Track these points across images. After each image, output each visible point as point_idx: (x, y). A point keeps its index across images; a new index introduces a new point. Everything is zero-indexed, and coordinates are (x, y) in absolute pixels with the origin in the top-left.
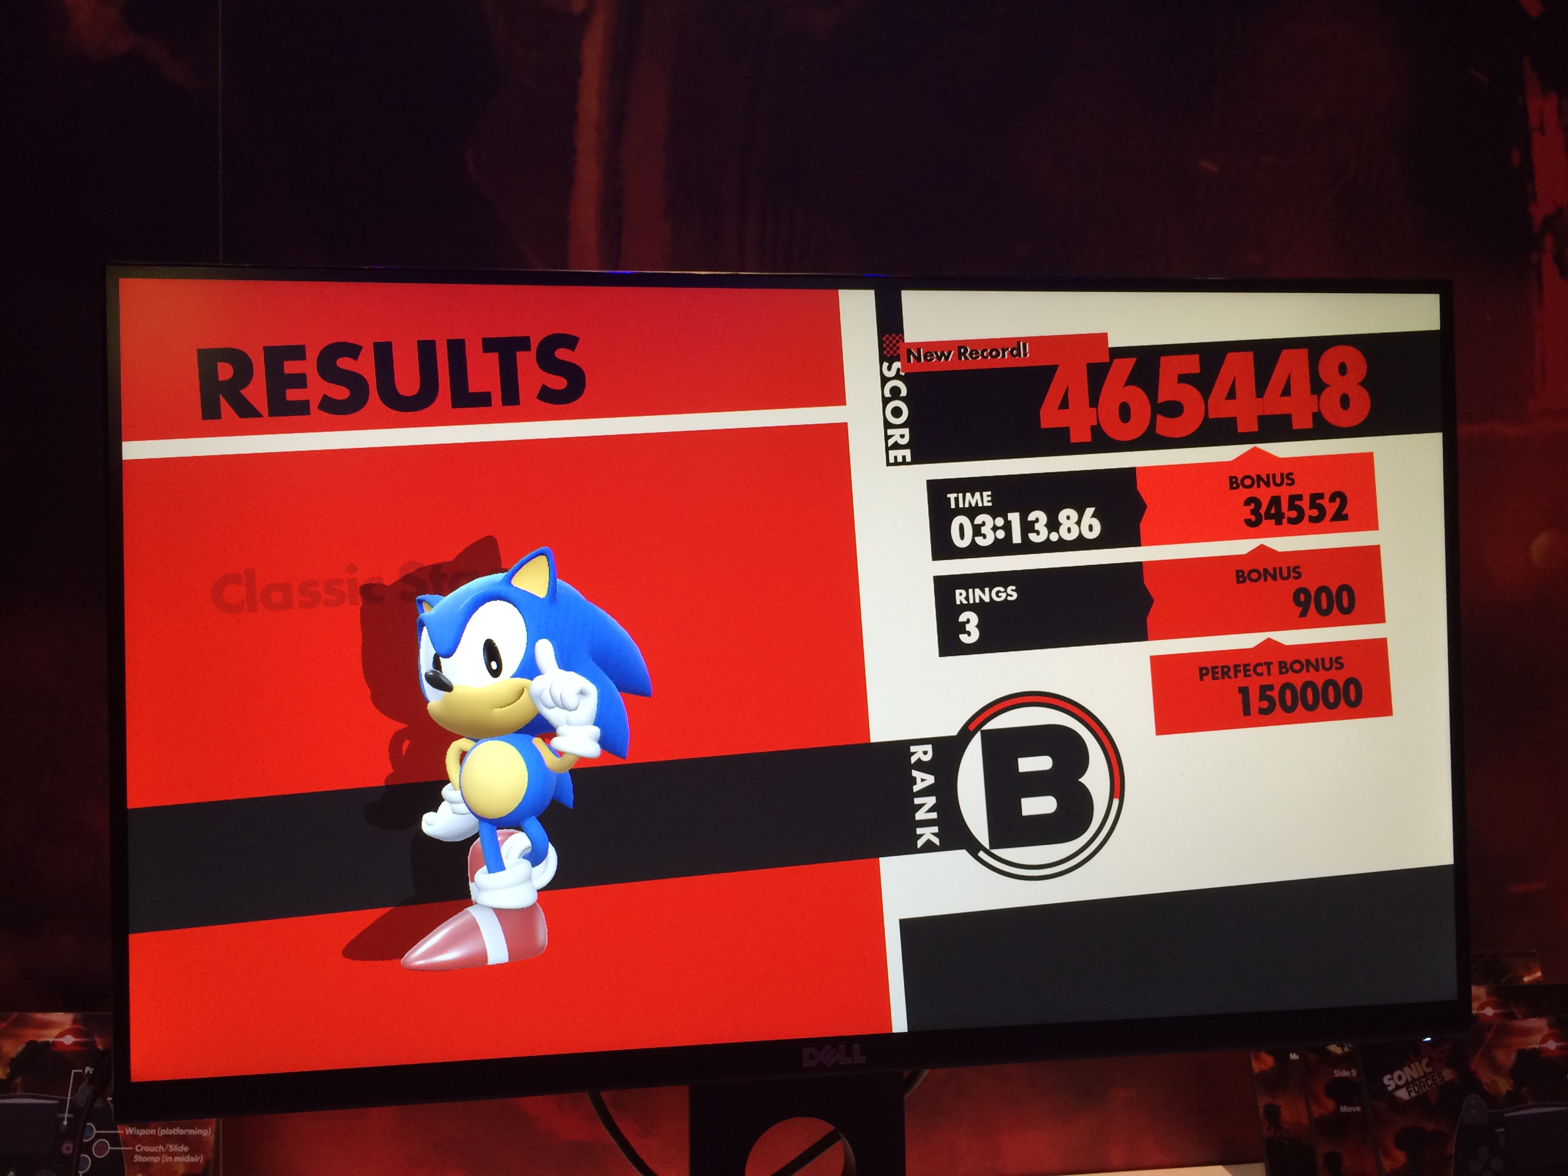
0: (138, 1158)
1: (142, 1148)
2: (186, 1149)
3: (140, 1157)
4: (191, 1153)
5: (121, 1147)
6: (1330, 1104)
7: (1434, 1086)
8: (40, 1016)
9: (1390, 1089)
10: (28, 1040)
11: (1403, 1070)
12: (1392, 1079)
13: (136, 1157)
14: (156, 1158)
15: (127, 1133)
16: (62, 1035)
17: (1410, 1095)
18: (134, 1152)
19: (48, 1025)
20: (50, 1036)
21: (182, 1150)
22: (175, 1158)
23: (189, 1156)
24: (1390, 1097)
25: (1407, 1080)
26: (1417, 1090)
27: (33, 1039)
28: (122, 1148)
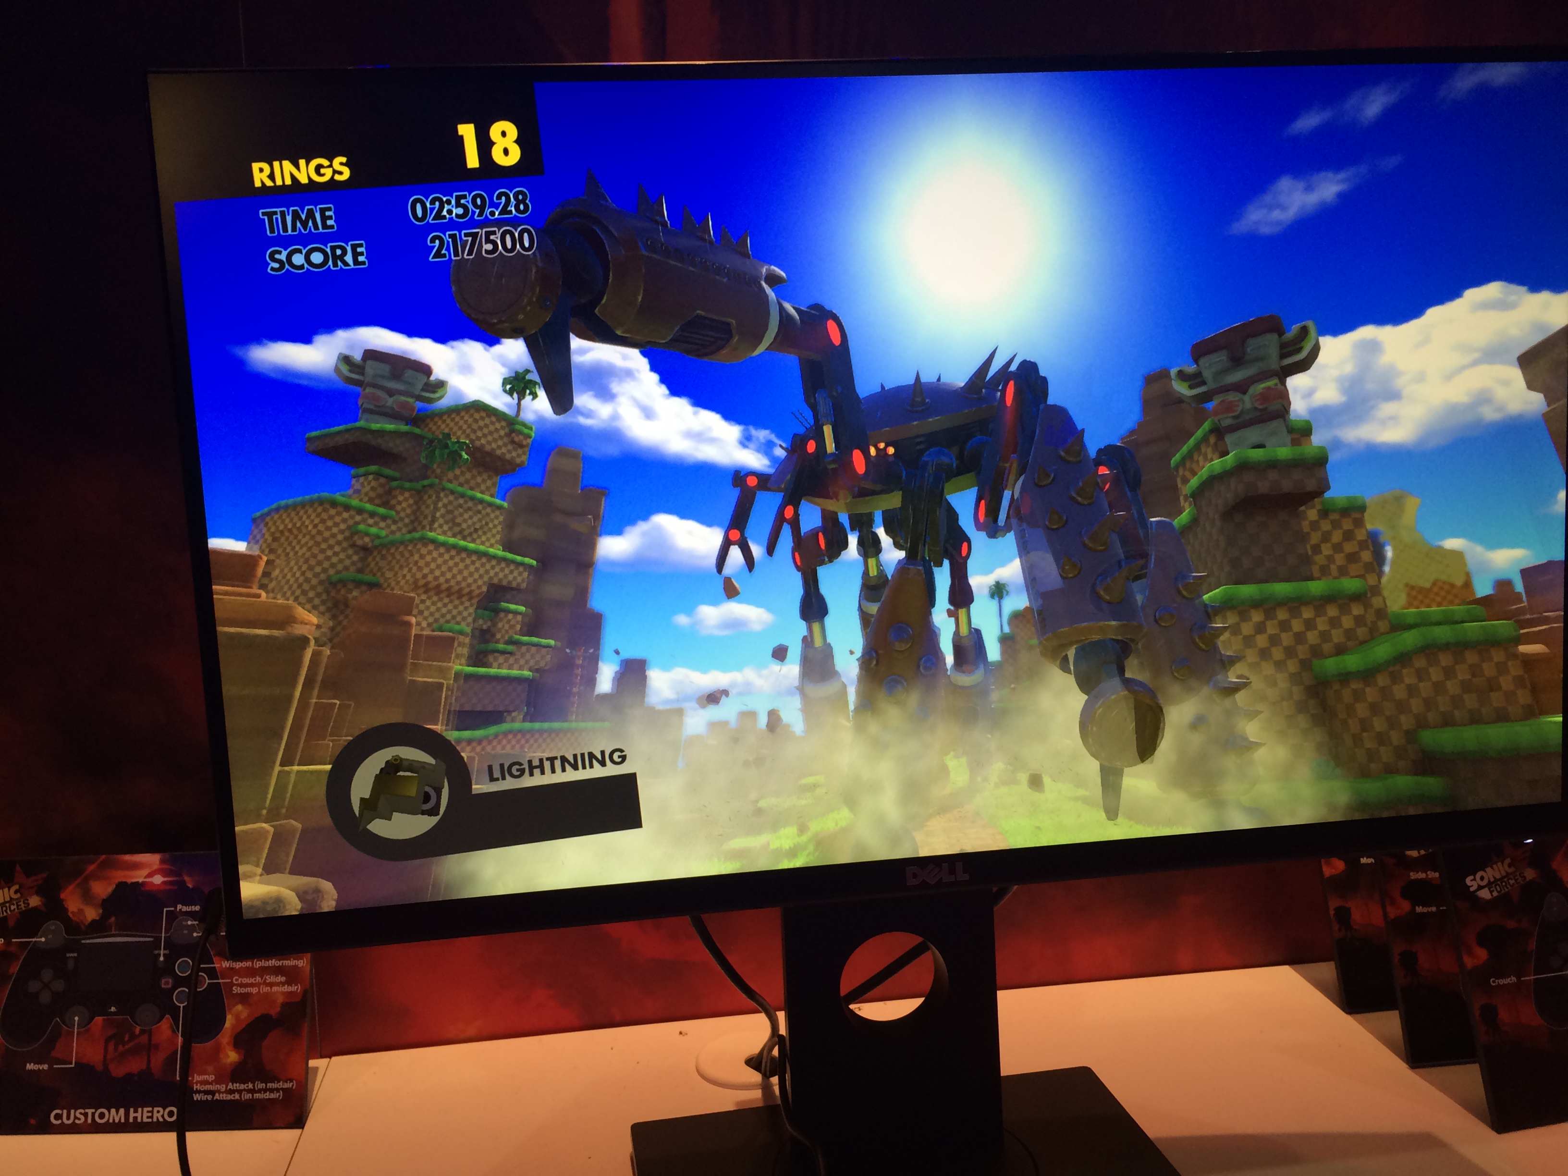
0: (236, 990)
1: (240, 979)
2: (283, 979)
3: (239, 988)
4: (288, 983)
5: (219, 979)
6: (1406, 905)
7: (1516, 885)
8: (127, 857)
9: (1472, 889)
10: (117, 881)
11: (1485, 872)
12: (1475, 879)
13: (234, 988)
14: (254, 989)
15: (224, 966)
16: (150, 875)
17: (1492, 895)
18: (232, 984)
19: (136, 866)
20: (139, 876)
21: (279, 981)
22: (273, 988)
23: (286, 986)
24: (1472, 898)
25: (1489, 881)
26: (1499, 889)
27: (124, 880)
28: (221, 981)
